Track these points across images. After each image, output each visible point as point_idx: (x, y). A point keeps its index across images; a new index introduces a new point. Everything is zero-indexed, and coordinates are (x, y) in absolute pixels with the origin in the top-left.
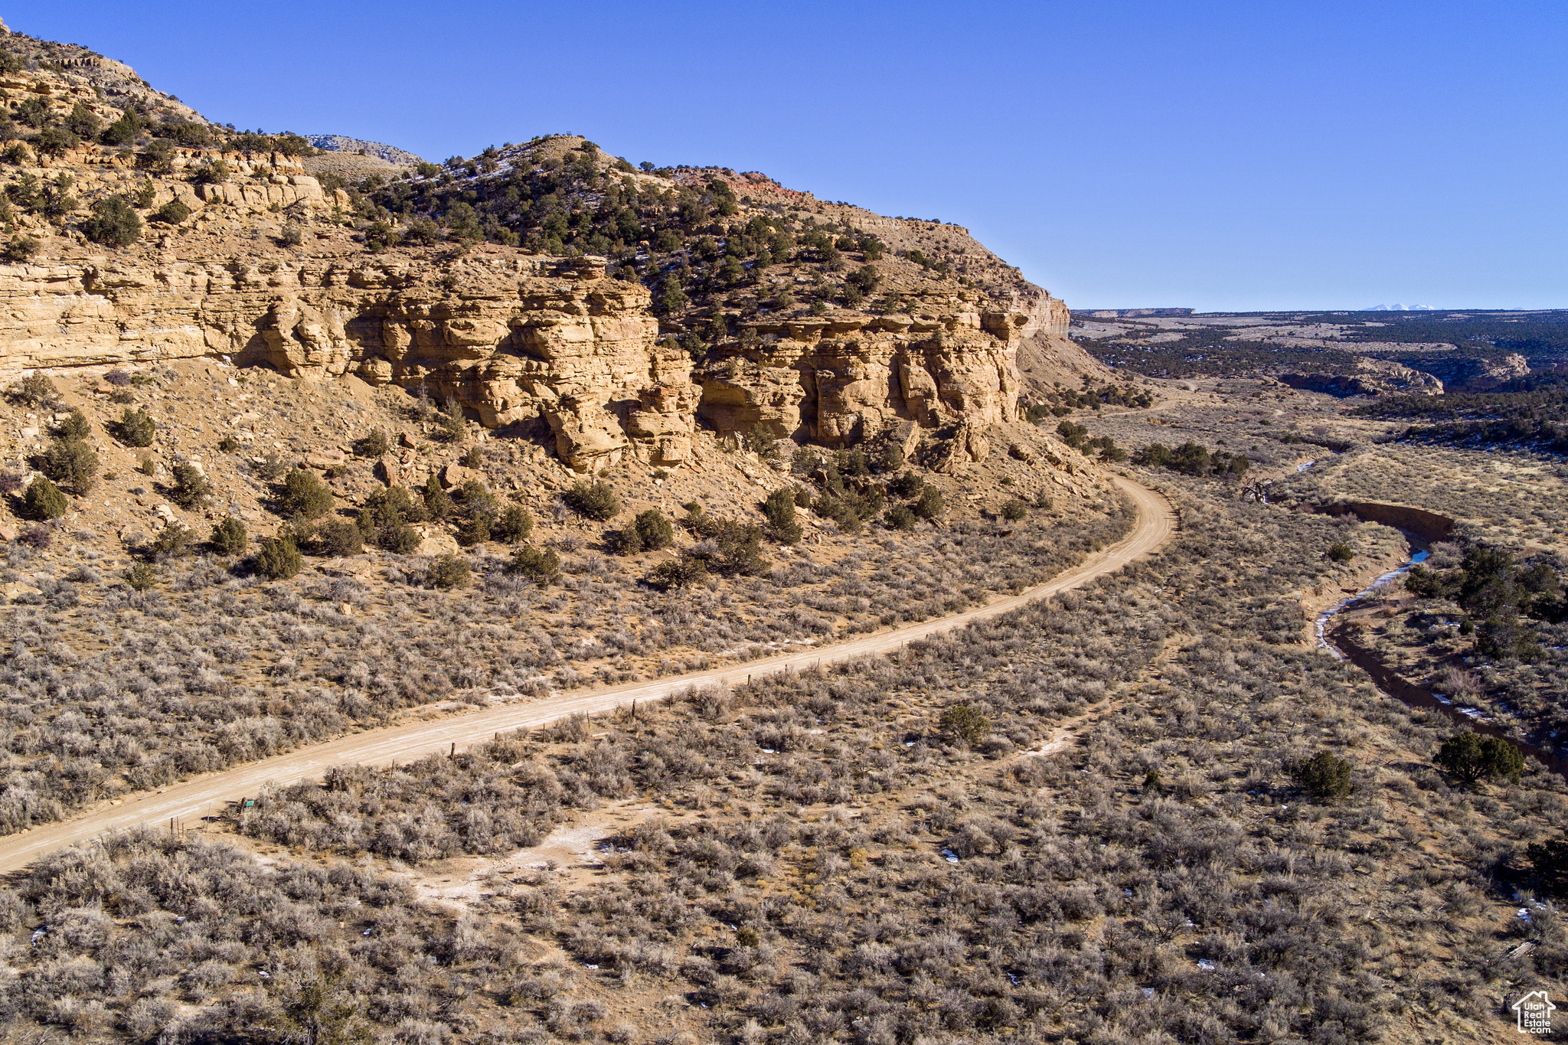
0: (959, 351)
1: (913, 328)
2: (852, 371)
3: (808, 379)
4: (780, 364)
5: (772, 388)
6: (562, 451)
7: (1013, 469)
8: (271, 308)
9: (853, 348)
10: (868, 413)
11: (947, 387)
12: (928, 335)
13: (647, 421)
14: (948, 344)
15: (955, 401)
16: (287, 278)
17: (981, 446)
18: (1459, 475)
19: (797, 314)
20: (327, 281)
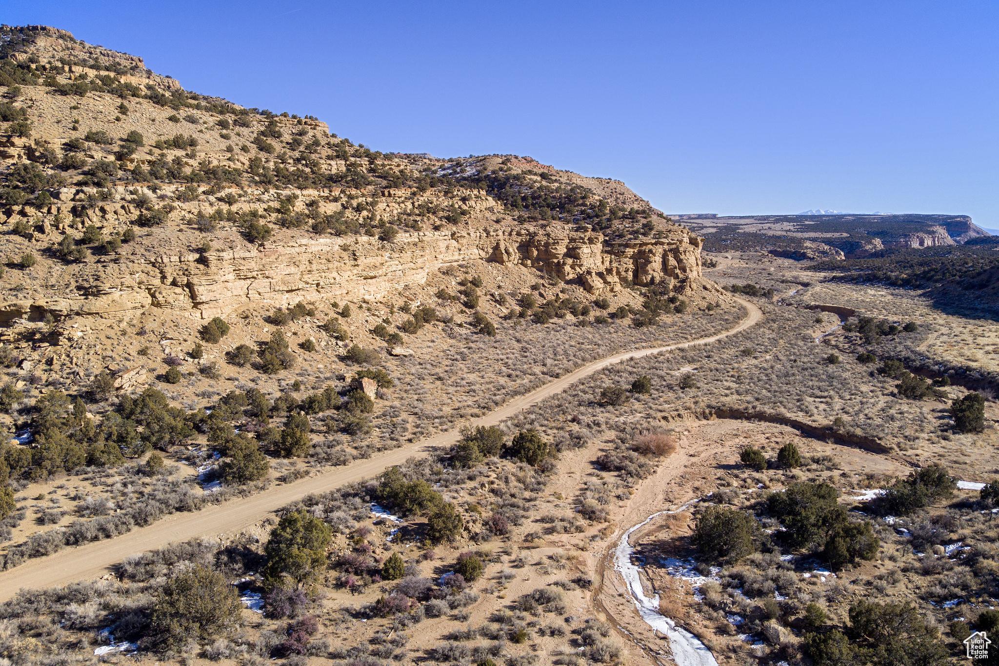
0: (685, 252)
1: (669, 244)
2: (651, 260)
3: (635, 263)
4: (626, 257)
5: (625, 266)
6: (588, 288)
7: (705, 293)
8: (498, 244)
9: (650, 251)
10: (655, 274)
11: (681, 265)
12: (674, 246)
13: (609, 279)
14: (681, 249)
15: (684, 270)
16: (500, 233)
17: (694, 286)
18: (855, 295)
19: (630, 239)
20: (510, 234)
